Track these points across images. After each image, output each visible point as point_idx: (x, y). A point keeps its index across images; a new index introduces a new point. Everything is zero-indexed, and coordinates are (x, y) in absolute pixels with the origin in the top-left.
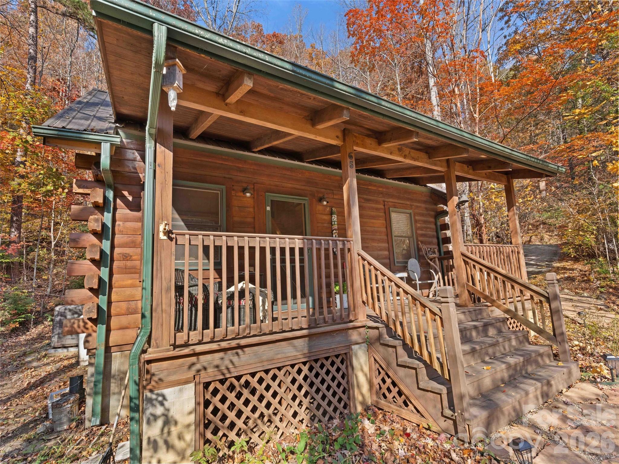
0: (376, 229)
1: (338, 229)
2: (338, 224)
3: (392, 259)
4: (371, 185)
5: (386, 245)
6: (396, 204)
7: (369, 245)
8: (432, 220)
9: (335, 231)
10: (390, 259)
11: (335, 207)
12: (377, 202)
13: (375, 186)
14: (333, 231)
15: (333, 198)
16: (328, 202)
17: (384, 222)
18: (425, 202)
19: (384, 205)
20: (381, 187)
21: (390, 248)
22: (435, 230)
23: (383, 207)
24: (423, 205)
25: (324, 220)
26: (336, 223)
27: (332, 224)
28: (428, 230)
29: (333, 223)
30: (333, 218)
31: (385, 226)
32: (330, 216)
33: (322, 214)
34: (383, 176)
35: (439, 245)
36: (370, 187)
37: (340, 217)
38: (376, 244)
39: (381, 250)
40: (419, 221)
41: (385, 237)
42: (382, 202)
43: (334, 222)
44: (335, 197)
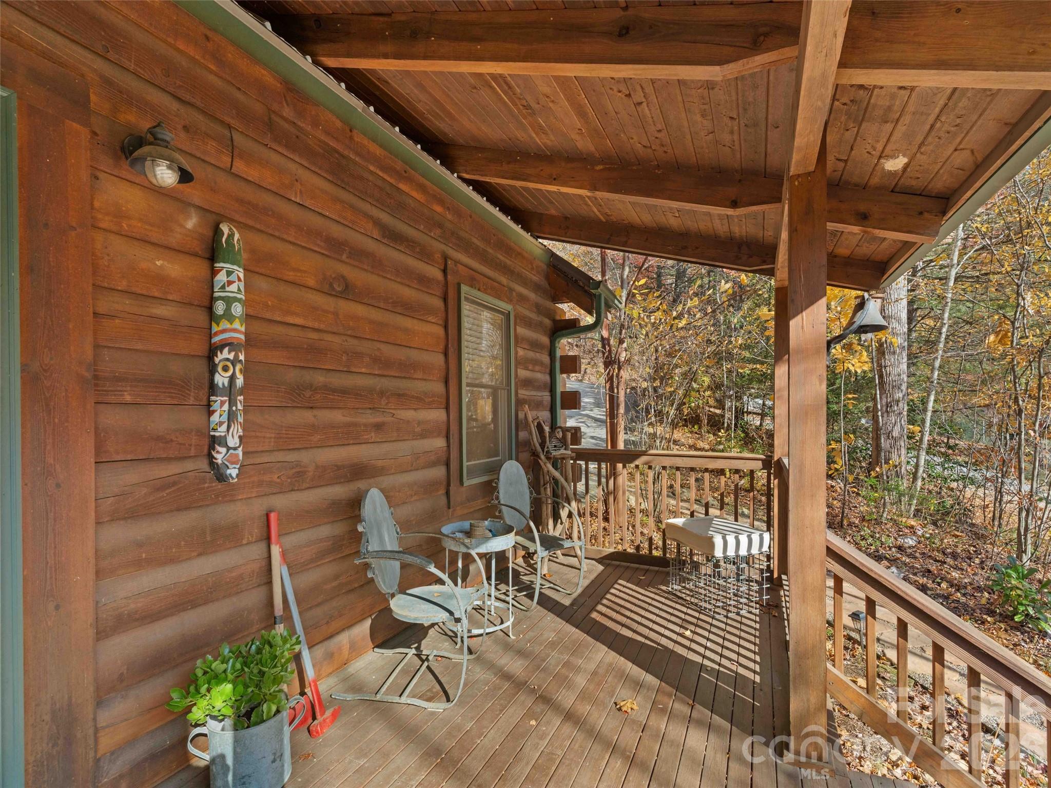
0: (414, 355)
1: (251, 342)
2: (248, 318)
3: (454, 465)
4: (409, 180)
5: (438, 415)
6: (478, 276)
7: (388, 419)
8: (545, 340)
9: (225, 354)
10: (448, 465)
11: (241, 226)
12: (424, 254)
13: (422, 188)
14: (212, 351)
15: (229, 171)
16: (185, 177)
17: (440, 331)
18: (537, 288)
19: (445, 271)
20: (441, 202)
21: (454, 428)
22: (548, 371)
23: (439, 275)
24: (532, 296)
25: (160, 279)
26: (237, 309)
27: (210, 309)
28: (537, 368)
29: (220, 308)
30: (221, 277)
31: (442, 347)
32: (200, 268)
33: (145, 241)
34: (448, 163)
35: (553, 410)
36: (402, 186)
37: (263, 284)
38: (409, 414)
39: (424, 435)
40: (524, 339)
41: (439, 388)
42: (438, 256)
43: (229, 301)
44: (240, 166)
